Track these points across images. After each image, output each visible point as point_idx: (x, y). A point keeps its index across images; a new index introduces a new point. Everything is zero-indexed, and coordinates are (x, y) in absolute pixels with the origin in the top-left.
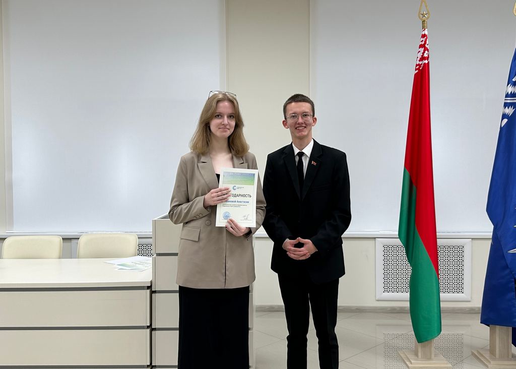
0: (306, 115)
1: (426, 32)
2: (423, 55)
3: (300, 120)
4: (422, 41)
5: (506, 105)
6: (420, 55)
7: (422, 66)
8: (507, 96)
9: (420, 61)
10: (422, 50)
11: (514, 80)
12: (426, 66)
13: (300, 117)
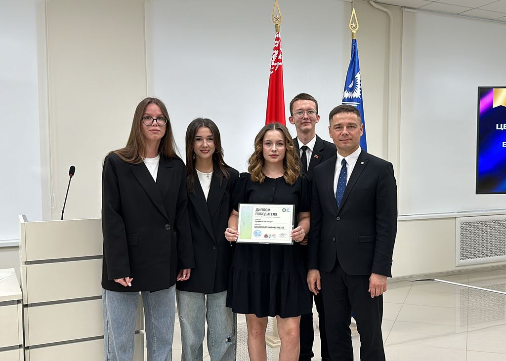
0: (311, 112)
2: (278, 57)
3: (306, 116)
4: (276, 44)
6: (274, 57)
7: (277, 67)
8: (344, 100)
10: (276, 52)
11: (350, 86)
12: (280, 67)
13: (306, 114)
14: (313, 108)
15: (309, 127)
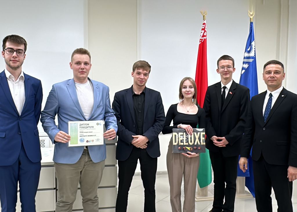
0: (229, 67)
1: (205, 22)
2: (204, 34)
3: (226, 70)
4: (203, 27)
5: (244, 63)
6: (202, 34)
7: (203, 40)
8: (244, 58)
9: (202, 37)
10: (203, 31)
11: (248, 50)
12: (205, 40)
13: (226, 69)
14: (231, 65)
15: (228, 76)
